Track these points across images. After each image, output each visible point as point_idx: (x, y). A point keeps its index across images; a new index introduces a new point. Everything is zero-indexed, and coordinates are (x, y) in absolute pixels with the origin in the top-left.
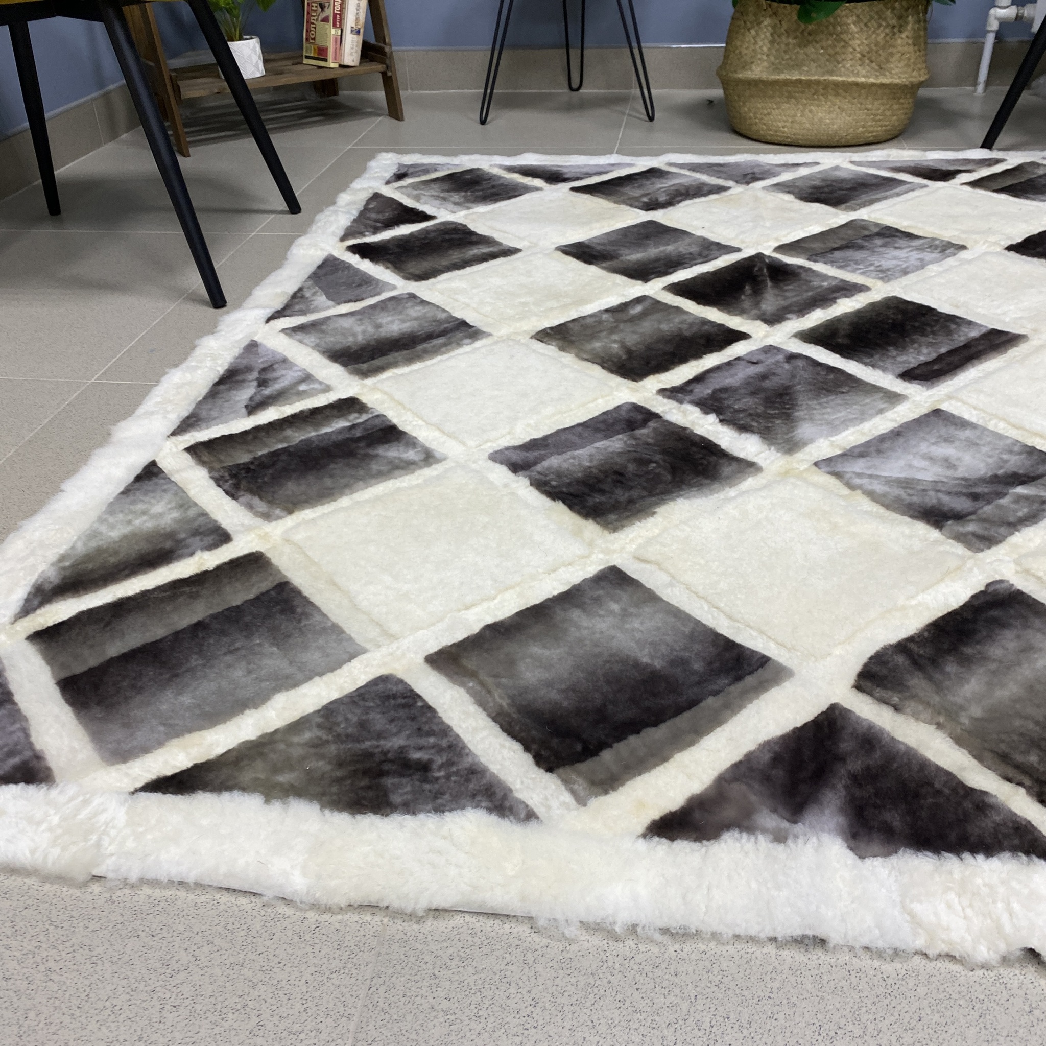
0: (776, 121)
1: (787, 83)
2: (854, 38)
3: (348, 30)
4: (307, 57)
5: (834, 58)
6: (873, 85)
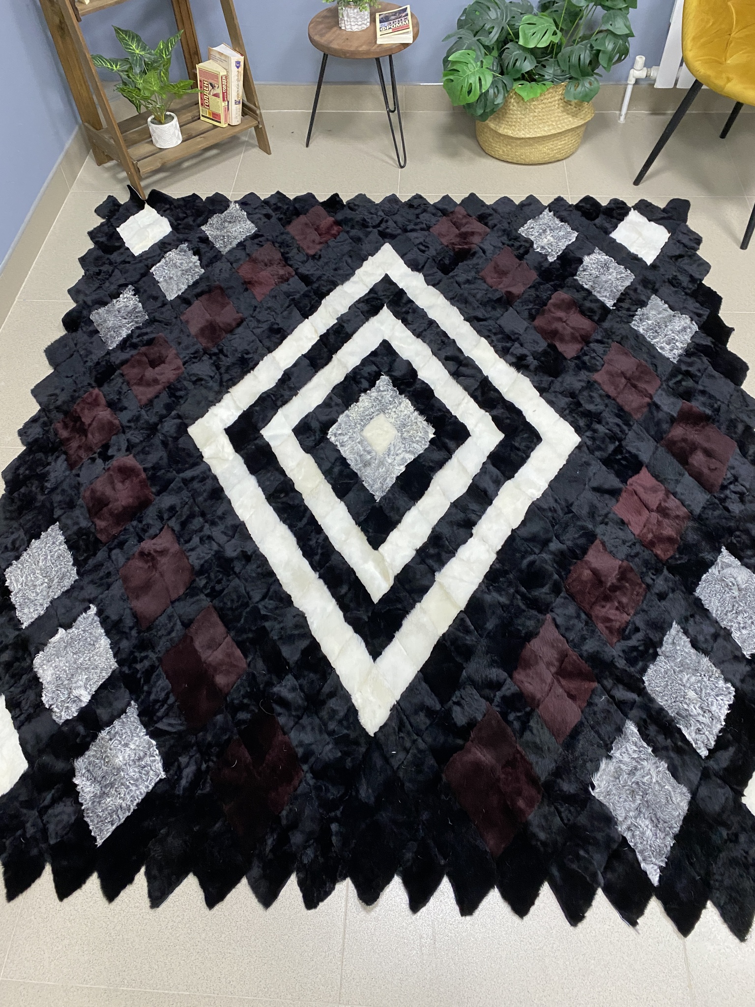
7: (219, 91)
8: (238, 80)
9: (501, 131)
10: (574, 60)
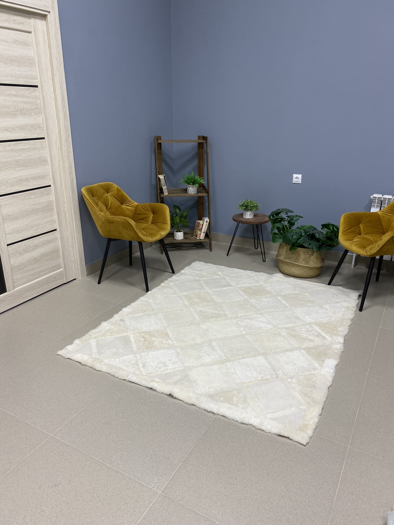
0: (284, 269)
1: (286, 262)
2: (301, 255)
3: (202, 232)
4: (194, 235)
5: (297, 259)
6: (304, 266)
7: (199, 228)
8: (206, 226)
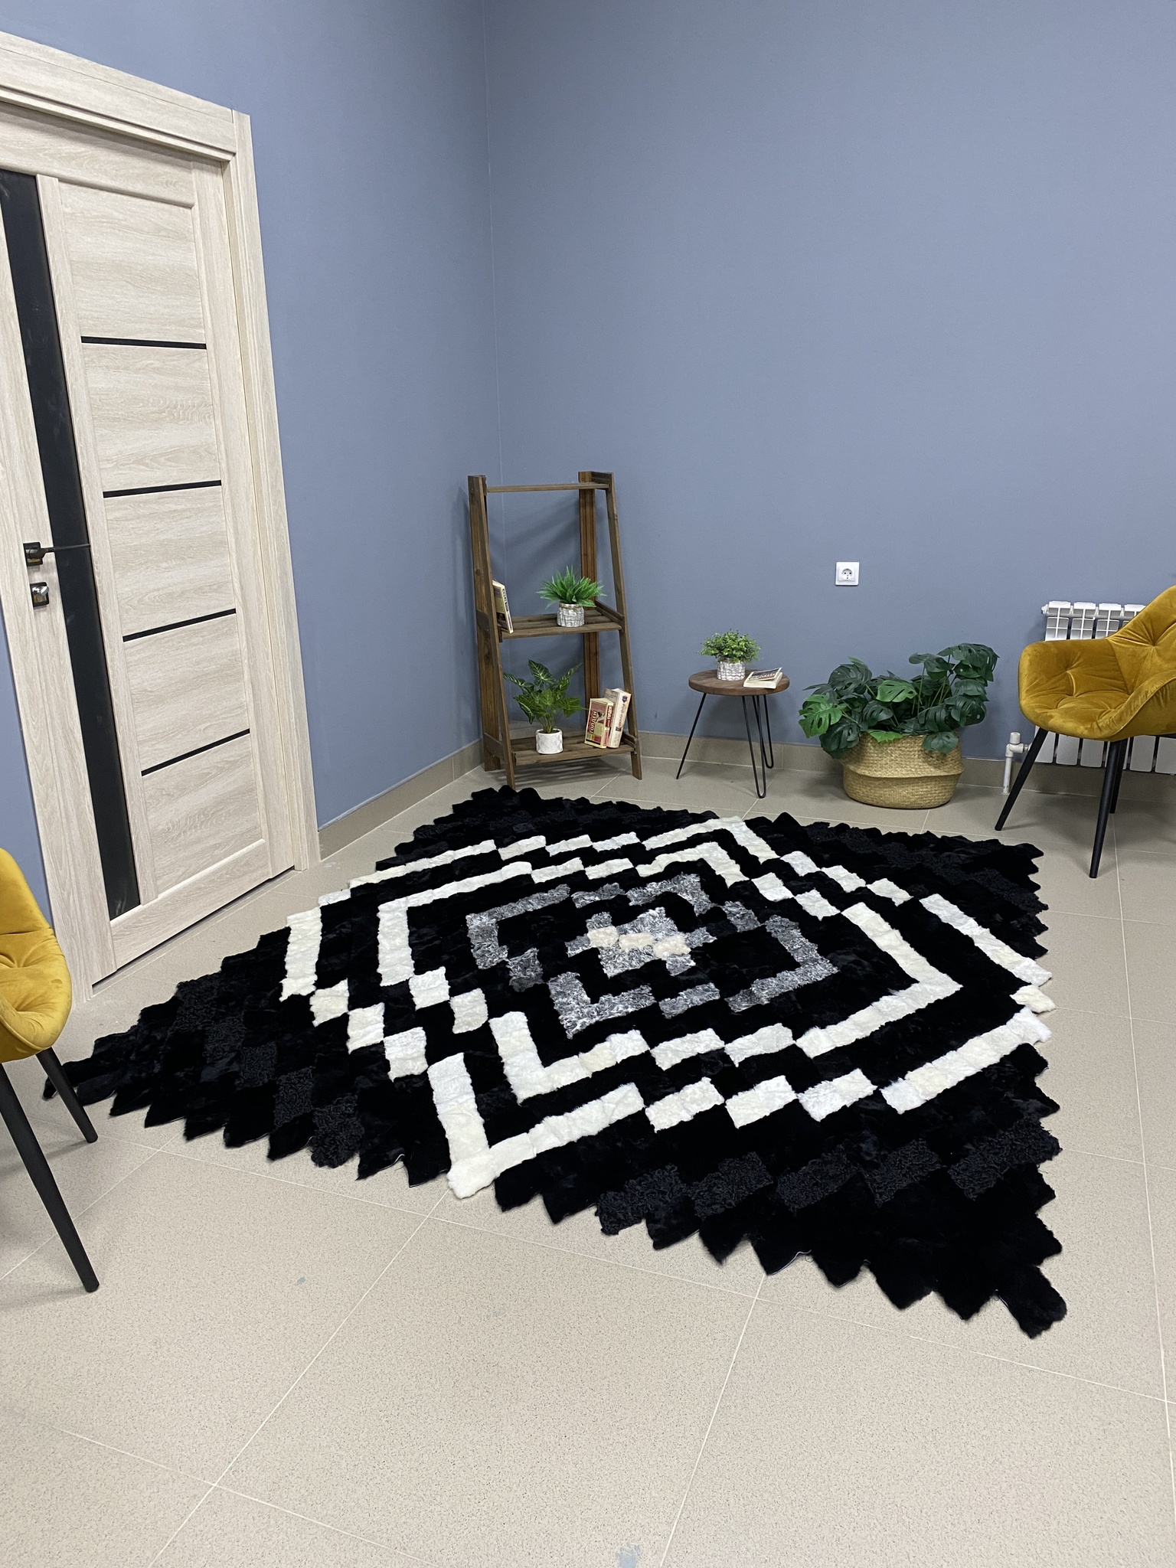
3: (613, 728)
4: (589, 740)
7: (604, 718)
8: (622, 712)
9: (859, 771)
10: (930, 716)
